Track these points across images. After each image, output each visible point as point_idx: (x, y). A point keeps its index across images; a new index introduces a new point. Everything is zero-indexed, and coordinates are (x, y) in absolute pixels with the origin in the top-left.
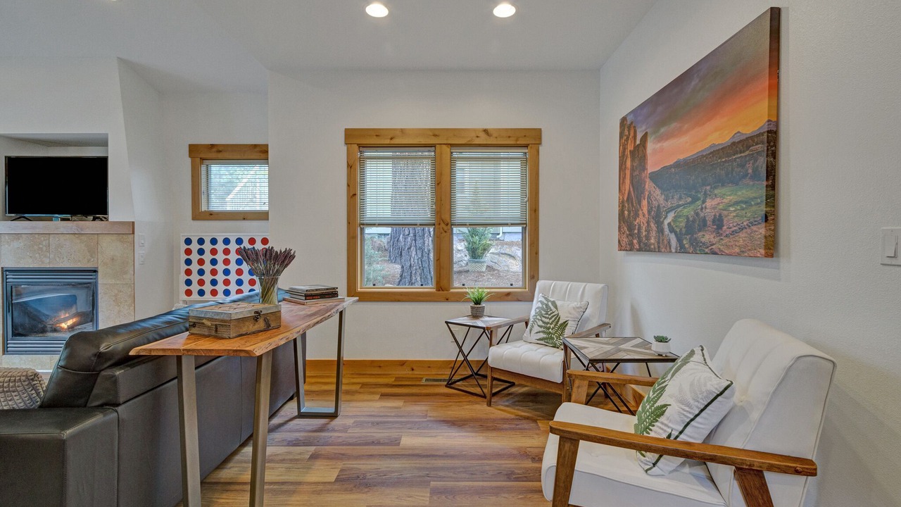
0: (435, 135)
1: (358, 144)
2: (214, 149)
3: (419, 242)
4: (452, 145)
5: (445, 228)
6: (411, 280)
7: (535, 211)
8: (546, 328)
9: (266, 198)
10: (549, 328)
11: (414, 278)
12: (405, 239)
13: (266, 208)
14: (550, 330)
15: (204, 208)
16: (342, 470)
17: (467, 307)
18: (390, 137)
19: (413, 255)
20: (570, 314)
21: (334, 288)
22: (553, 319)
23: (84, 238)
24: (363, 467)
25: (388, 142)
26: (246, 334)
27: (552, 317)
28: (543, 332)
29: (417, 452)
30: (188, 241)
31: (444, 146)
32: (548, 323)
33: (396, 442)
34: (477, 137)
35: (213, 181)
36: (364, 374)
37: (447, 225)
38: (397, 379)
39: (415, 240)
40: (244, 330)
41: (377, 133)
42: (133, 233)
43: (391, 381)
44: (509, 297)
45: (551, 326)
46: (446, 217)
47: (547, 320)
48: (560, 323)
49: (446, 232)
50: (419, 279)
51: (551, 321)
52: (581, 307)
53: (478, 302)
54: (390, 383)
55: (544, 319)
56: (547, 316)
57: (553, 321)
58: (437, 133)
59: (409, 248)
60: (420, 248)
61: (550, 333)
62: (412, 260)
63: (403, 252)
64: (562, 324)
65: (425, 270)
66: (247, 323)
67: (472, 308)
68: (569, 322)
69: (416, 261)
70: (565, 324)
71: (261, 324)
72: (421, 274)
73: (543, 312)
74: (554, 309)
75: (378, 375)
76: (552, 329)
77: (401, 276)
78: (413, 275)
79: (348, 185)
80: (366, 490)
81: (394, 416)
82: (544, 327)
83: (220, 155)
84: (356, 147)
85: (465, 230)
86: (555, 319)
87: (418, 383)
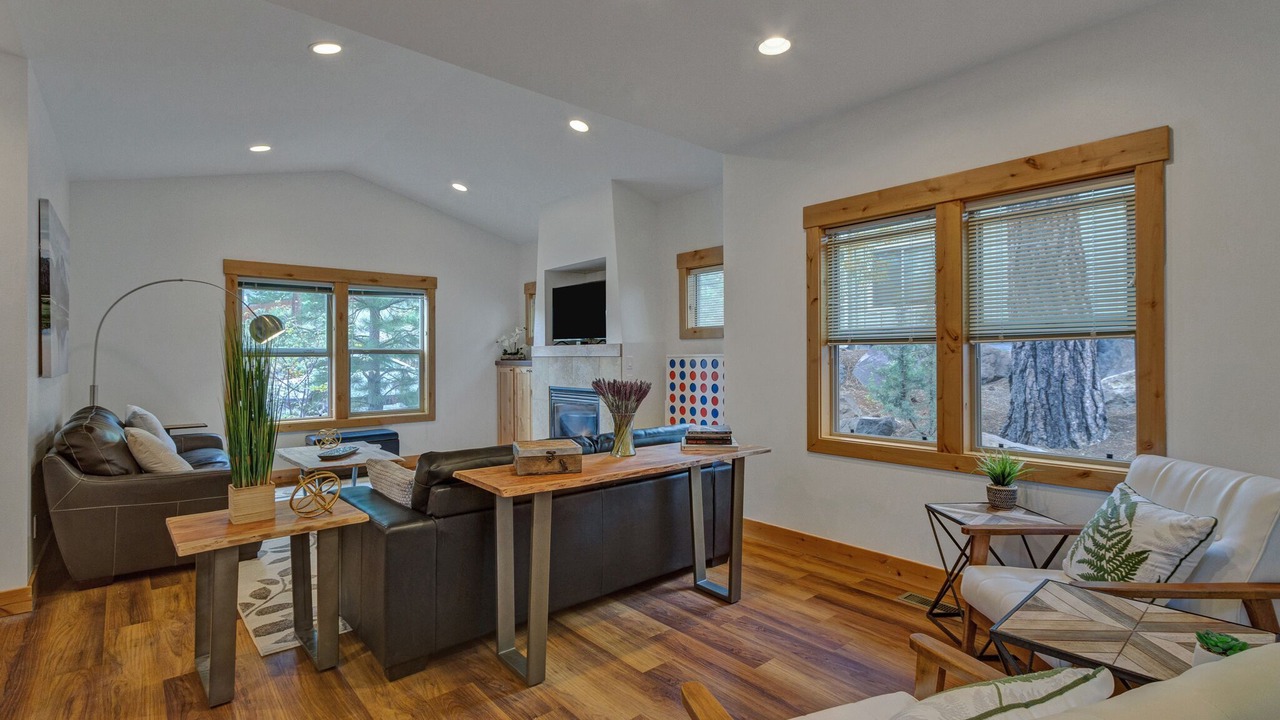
0: (933, 190)
1: (820, 227)
2: (698, 257)
3: (1042, 361)
4: (964, 201)
5: (953, 345)
6: (1026, 427)
7: (1153, 304)
8: (1096, 558)
9: (721, 311)
10: (1102, 558)
11: (1030, 423)
12: (1017, 354)
13: (722, 324)
14: (1104, 563)
15: (691, 324)
16: (664, 666)
17: (979, 488)
18: (862, 207)
19: (1030, 384)
20: (1159, 537)
21: (726, 433)
22: (1115, 540)
23: (591, 360)
24: (686, 672)
25: (860, 215)
26: (536, 474)
27: (1115, 536)
28: (1090, 563)
29: (765, 686)
30: (672, 364)
31: (950, 204)
32: (1102, 547)
33: (756, 660)
34: (1013, 176)
35: (702, 292)
36: (828, 562)
37: (956, 339)
38: (868, 582)
39: (1035, 357)
40: (534, 469)
41: (844, 205)
42: (621, 355)
43: (851, 580)
44: (1087, 481)
45: (1109, 555)
46: (953, 326)
47: (1102, 541)
48: (1126, 552)
49: (953, 351)
50: (1040, 425)
51: (1110, 543)
52: (1192, 528)
53: (1000, 479)
54: (849, 584)
55: (1098, 537)
56: (1105, 531)
57: (1113, 546)
58: (935, 185)
59: (1023, 371)
60: (1044, 371)
61: (1101, 568)
62: (1028, 391)
63: (1014, 376)
64: (1130, 557)
65: (1054, 410)
66: (538, 463)
67: (989, 489)
68: (1151, 555)
69: (1035, 393)
70: (1140, 557)
71: (556, 466)
72: (1045, 418)
73: (1102, 523)
74: (1124, 520)
75: (846, 567)
76: (1108, 562)
77: (1010, 418)
78: (1030, 419)
79: (808, 287)
80: (660, 698)
81: (797, 629)
82: (1094, 554)
83: (702, 263)
84: (816, 231)
85: (1006, 348)
86: (1119, 542)
87: (890, 597)
